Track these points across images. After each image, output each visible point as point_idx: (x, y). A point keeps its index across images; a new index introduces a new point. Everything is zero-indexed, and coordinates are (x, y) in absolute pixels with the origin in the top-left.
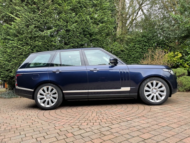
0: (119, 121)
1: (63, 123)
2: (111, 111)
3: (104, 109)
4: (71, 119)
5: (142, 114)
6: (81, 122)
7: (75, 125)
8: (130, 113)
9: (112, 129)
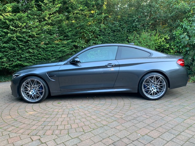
0: (93, 126)
1: (21, 131)
2: (86, 109)
3: (78, 106)
4: (34, 123)
5: (121, 114)
6: (45, 128)
7: (36, 135)
8: (107, 112)
9: (82, 141)
